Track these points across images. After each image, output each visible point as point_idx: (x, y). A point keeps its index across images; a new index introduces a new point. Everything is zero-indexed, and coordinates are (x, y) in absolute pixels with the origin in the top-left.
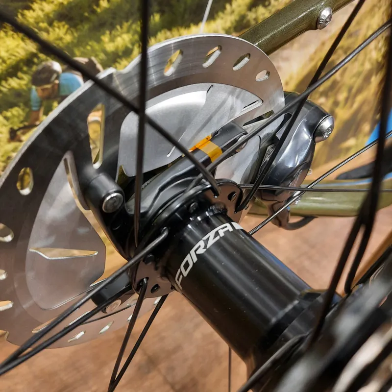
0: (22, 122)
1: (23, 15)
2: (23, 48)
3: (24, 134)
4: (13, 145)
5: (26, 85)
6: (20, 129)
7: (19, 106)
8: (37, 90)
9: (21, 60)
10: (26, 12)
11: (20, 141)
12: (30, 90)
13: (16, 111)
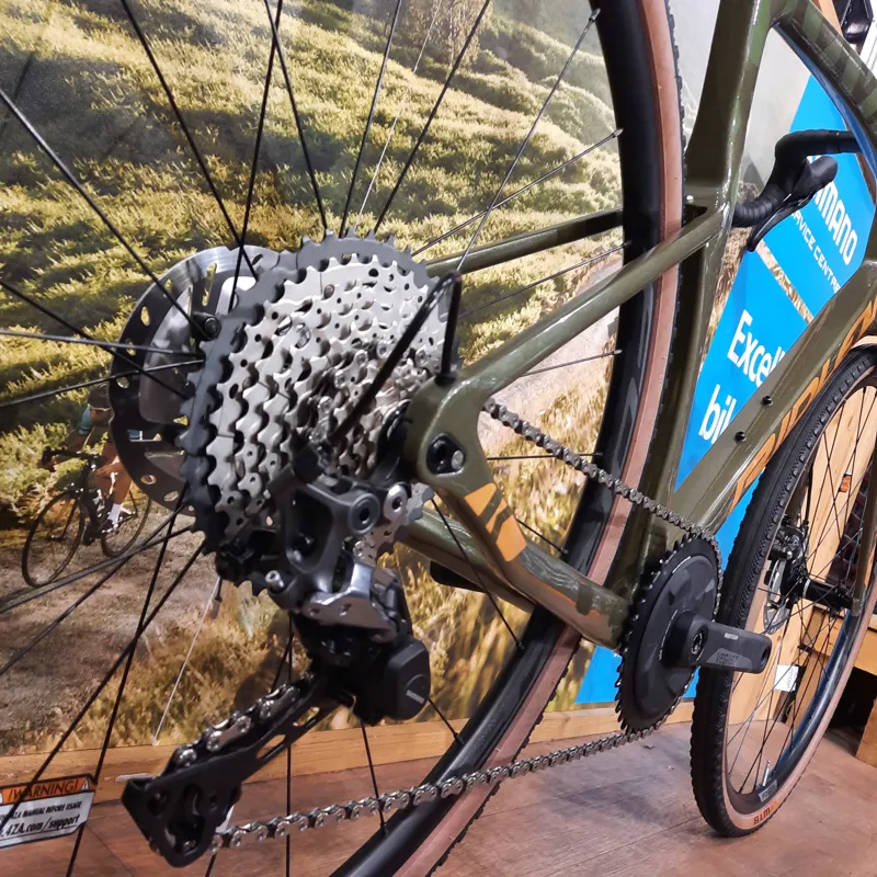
0: (61, 444)
1: (103, 326)
2: (92, 358)
3: (59, 461)
4: (42, 471)
5: (82, 400)
6: (57, 452)
7: (66, 424)
8: (91, 410)
9: (86, 370)
10: (107, 324)
11: (52, 470)
12: (84, 406)
13: (60, 428)
